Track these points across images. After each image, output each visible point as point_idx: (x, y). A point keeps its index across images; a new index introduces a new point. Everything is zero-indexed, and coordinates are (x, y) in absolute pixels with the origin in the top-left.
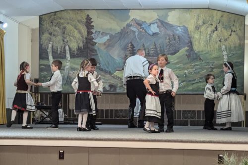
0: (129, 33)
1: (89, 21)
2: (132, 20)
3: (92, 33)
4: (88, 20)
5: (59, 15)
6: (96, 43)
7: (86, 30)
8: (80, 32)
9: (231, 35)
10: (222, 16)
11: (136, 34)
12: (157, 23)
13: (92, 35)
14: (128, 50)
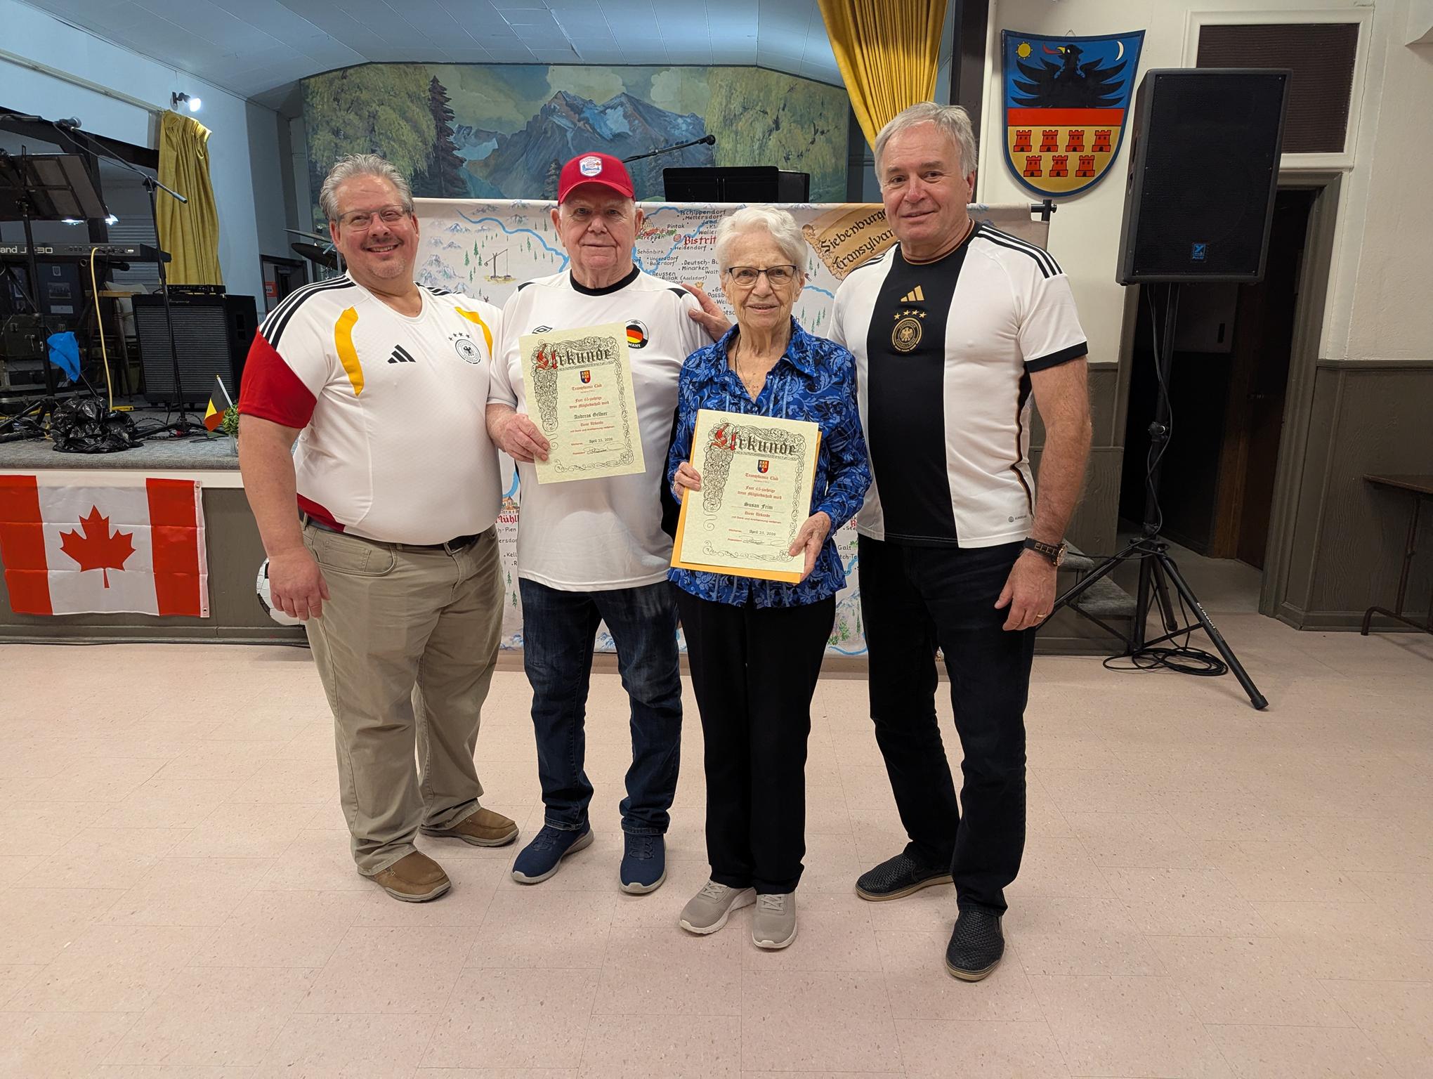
0: (549, 135)
1: (438, 97)
2: (556, 97)
3: (450, 132)
4: (438, 94)
5: (353, 76)
6: (462, 161)
7: (435, 122)
8: (416, 128)
9: (812, 143)
10: (791, 89)
11: (569, 135)
12: (622, 104)
13: (451, 138)
14: (550, 180)
